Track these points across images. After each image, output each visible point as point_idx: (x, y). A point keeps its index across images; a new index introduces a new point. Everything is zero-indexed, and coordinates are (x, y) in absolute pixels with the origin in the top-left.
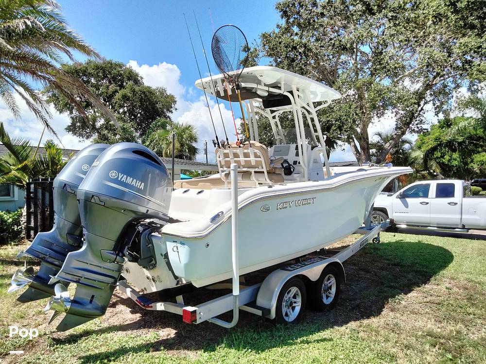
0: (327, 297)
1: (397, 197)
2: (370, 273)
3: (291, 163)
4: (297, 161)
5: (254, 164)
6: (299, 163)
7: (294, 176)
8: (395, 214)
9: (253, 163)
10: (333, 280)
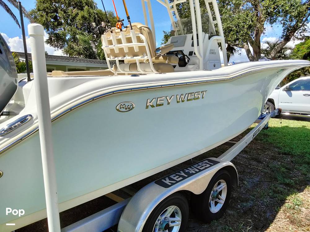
0: (216, 203)
1: (284, 90)
2: (262, 163)
3: (186, 53)
4: (192, 52)
5: (138, 51)
6: (195, 54)
7: (189, 66)
8: (280, 104)
9: (136, 50)
10: (224, 185)
